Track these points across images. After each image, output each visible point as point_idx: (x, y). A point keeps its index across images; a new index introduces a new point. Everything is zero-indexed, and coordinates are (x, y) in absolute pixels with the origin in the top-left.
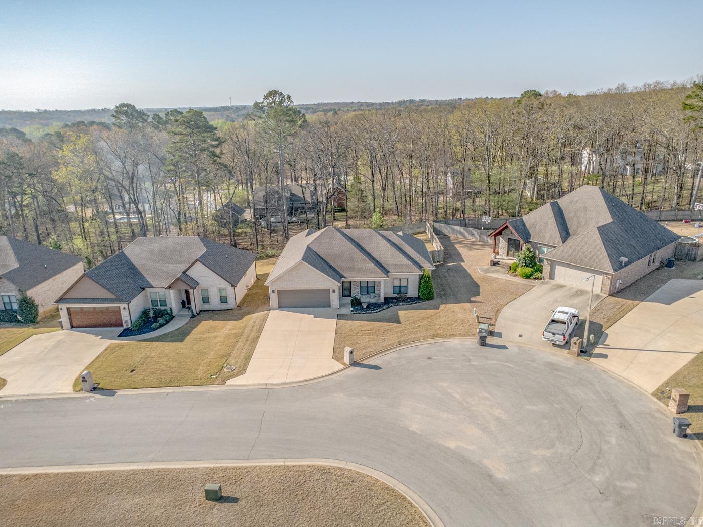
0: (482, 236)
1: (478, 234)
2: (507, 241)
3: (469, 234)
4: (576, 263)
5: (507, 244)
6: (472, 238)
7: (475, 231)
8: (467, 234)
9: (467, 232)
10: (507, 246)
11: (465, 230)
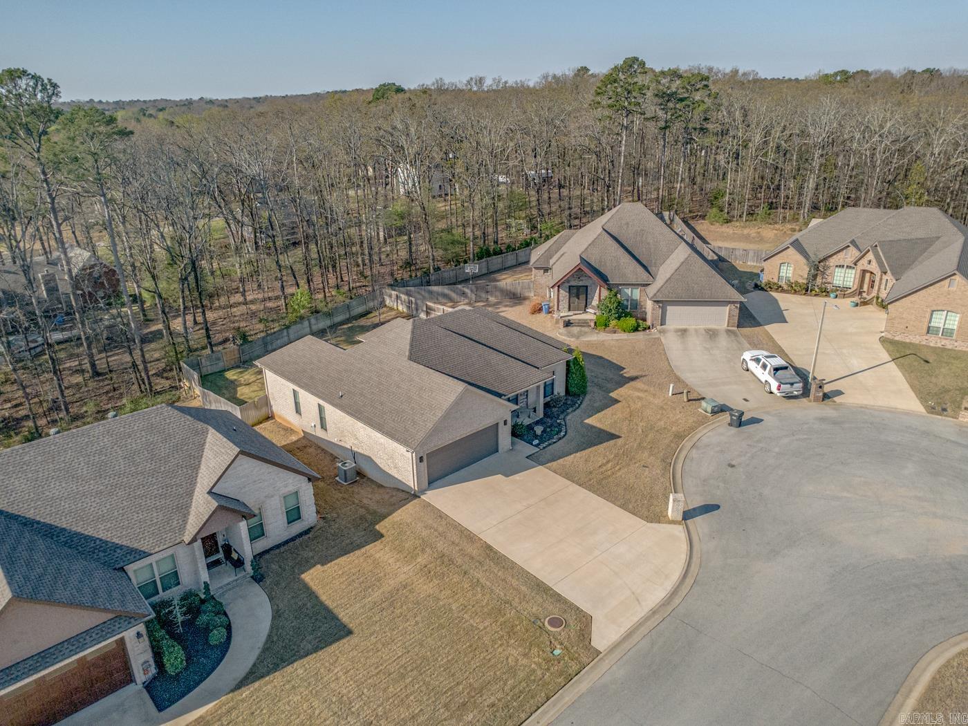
0: (478, 293)
1: (472, 291)
2: (568, 290)
3: (457, 294)
4: (698, 298)
5: (567, 294)
6: (463, 298)
7: (468, 288)
8: (453, 295)
9: (454, 292)
10: (568, 297)
11: (451, 290)
